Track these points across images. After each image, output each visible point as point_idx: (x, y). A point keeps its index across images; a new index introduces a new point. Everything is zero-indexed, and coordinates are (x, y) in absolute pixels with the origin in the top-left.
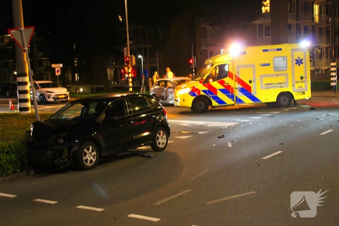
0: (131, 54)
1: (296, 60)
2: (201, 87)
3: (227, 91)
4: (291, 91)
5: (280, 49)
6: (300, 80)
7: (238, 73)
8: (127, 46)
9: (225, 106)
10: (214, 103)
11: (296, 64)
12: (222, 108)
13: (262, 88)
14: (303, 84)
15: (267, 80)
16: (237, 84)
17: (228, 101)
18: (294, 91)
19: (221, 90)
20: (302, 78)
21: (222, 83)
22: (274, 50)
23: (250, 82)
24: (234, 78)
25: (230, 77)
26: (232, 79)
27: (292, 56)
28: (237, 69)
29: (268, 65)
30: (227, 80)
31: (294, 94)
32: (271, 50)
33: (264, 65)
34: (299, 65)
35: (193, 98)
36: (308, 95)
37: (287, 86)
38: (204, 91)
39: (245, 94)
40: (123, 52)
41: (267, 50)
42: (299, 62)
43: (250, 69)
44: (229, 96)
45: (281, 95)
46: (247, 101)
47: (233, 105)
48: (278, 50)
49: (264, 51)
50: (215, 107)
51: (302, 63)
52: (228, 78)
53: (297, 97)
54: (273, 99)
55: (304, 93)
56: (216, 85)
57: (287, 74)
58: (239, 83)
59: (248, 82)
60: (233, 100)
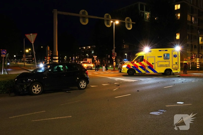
0: (115, 52)
1: (174, 55)
2: (131, 65)
3: (143, 67)
4: (171, 69)
5: (167, 50)
6: (175, 64)
7: (148, 60)
8: (113, 49)
9: (142, 73)
10: (137, 72)
11: (174, 57)
12: (140, 74)
13: (158, 67)
14: (177, 66)
15: (160, 63)
16: (147, 64)
17: (143, 71)
18: (172, 68)
19: (140, 67)
20: (176, 63)
21: (141, 64)
22: (164, 51)
23: (153, 64)
24: (146, 62)
25: (144, 61)
26: (145, 62)
27: (172, 54)
28: (147, 58)
29: (161, 57)
30: (143, 62)
31: (172, 70)
32: (162, 51)
33: (159, 57)
34: (175, 57)
35: (128, 69)
36: (179, 71)
37: (170, 66)
38: (132, 67)
39: (150, 69)
40: (112, 51)
41: (161, 51)
42: (175, 56)
43: (153, 58)
44: (143, 69)
45: (166, 70)
46: (151, 72)
47: (145, 73)
48: (166, 50)
49: (159, 51)
50: (137, 73)
51: (177, 57)
52: (143, 61)
53: (174, 71)
54: (163, 71)
55: (177, 70)
56: (138, 64)
57: (169, 61)
58: (148, 64)
59: (152, 64)
60: (145, 71)
